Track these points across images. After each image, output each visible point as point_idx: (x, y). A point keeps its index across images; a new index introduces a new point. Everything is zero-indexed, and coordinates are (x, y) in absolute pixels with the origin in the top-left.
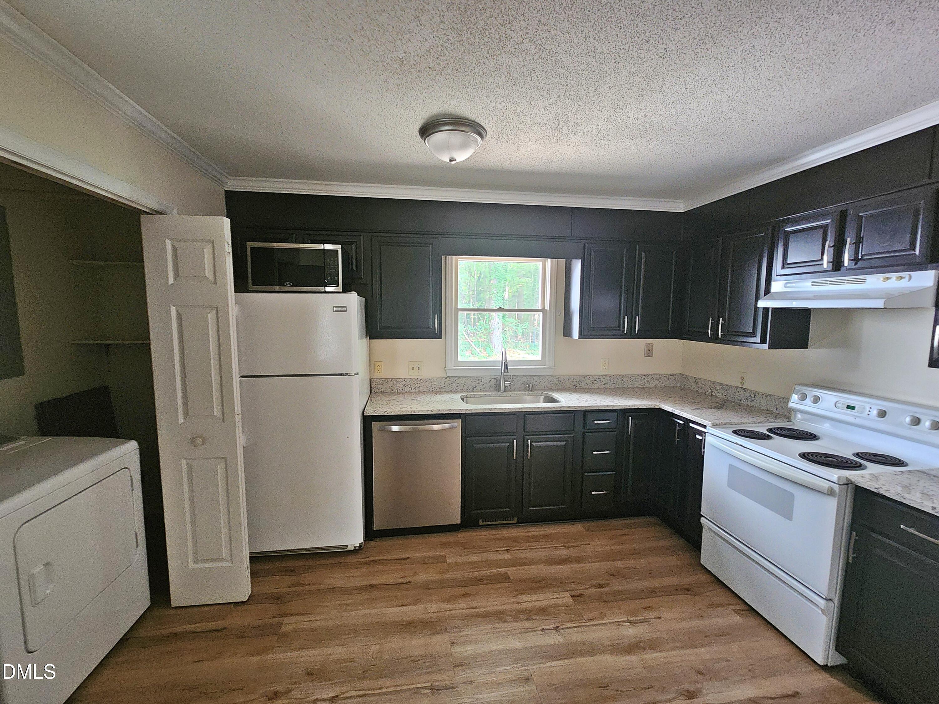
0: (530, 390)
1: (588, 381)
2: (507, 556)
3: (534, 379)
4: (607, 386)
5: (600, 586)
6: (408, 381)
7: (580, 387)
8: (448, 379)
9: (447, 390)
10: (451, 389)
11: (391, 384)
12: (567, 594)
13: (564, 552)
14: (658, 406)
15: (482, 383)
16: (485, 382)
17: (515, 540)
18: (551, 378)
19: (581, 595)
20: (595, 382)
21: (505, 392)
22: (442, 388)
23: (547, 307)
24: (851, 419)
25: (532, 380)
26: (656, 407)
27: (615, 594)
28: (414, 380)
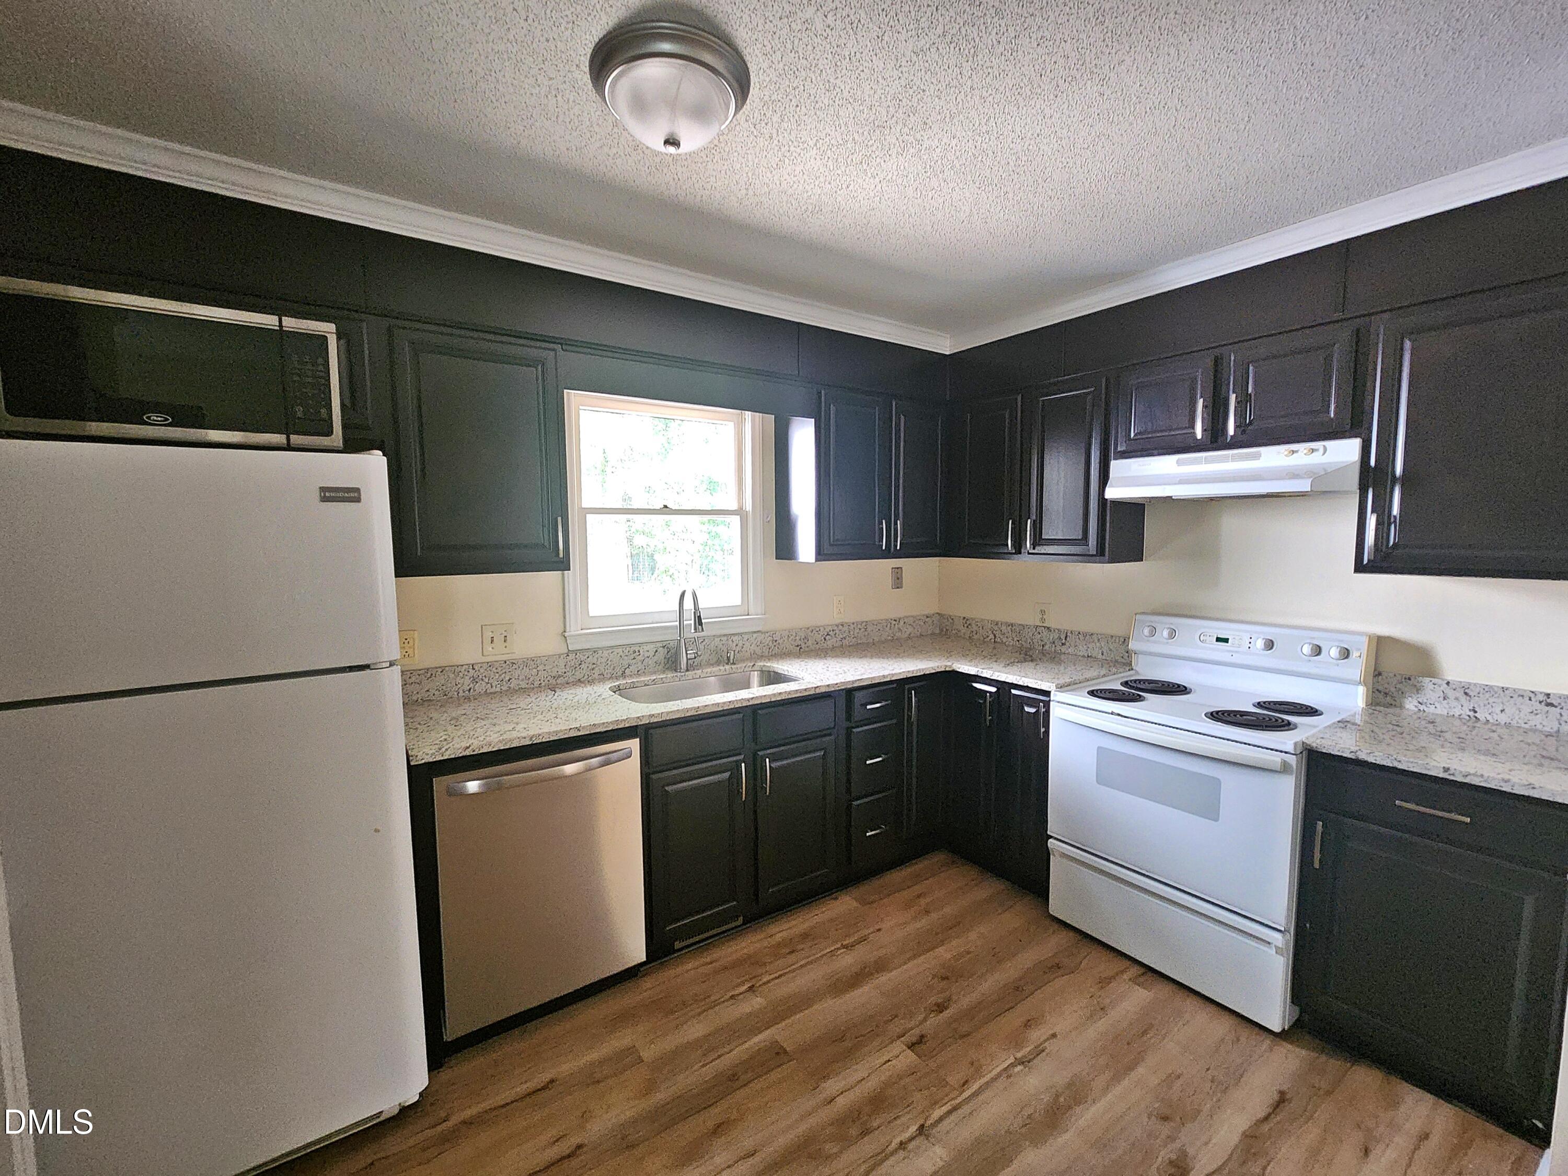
0: (732, 661)
1: (819, 637)
2: (757, 1002)
3: (733, 641)
4: (846, 642)
5: (940, 1008)
6: (482, 671)
7: (807, 649)
8: (572, 656)
9: (571, 680)
10: (578, 675)
11: (440, 680)
12: (899, 1046)
13: (847, 961)
14: (950, 667)
15: (641, 658)
16: (647, 654)
17: (754, 960)
18: (761, 637)
19: (921, 1039)
20: (828, 638)
21: (687, 670)
22: (559, 676)
23: (748, 506)
24: (1226, 657)
25: (730, 642)
26: (947, 669)
27: (969, 1013)
28: (497, 665)
